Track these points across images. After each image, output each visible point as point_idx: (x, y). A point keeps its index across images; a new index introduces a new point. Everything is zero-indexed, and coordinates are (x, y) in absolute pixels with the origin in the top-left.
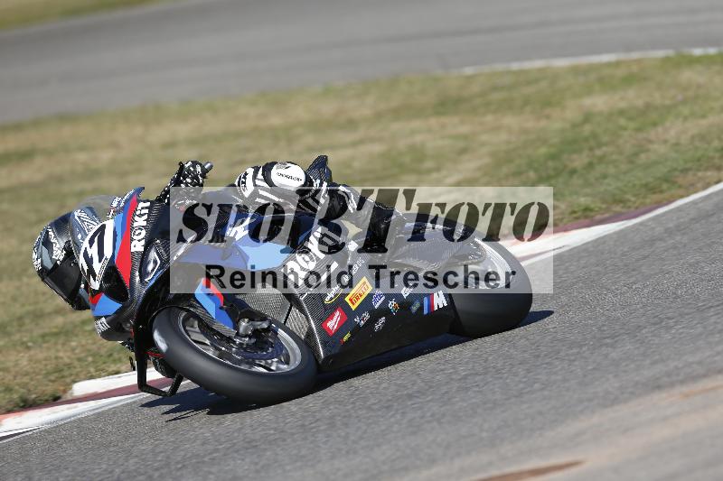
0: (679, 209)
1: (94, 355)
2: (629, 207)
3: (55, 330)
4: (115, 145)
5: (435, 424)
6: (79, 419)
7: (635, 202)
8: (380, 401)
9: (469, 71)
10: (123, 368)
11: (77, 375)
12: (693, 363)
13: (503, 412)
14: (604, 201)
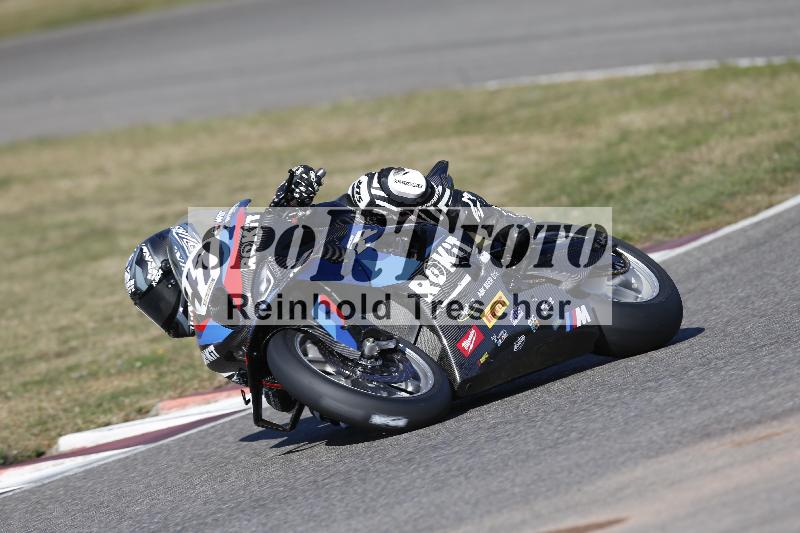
0: (727, 237)
1: (81, 405)
2: (672, 236)
3: (37, 378)
4: (101, 171)
5: (462, 478)
6: (67, 477)
7: (678, 230)
8: (400, 454)
9: (492, 85)
10: (114, 419)
11: (63, 427)
12: (744, 408)
13: (536, 464)
14: (644, 229)
